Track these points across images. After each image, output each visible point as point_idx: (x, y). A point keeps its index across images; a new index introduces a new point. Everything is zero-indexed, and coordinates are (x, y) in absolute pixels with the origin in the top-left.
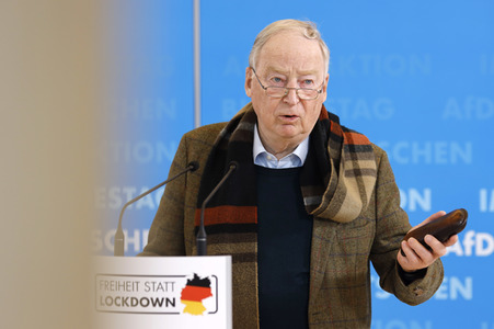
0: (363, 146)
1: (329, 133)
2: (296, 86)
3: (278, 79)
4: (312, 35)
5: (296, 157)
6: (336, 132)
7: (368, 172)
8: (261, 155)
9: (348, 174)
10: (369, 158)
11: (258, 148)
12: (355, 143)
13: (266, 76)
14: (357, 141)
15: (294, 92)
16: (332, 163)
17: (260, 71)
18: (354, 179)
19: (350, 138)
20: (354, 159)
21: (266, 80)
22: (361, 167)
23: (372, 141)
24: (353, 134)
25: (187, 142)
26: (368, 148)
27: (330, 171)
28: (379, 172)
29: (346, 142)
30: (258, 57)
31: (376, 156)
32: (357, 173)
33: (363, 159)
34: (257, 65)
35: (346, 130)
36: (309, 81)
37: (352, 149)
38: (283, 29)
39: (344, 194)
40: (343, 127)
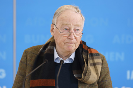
0: (96, 54)
1: (83, 49)
2: (73, 32)
3: (66, 29)
4: (78, 11)
5: (71, 59)
6: (85, 49)
7: (98, 64)
8: (57, 58)
9: (91, 65)
10: (99, 58)
11: (56, 56)
12: (93, 53)
13: (61, 28)
14: (93, 52)
15: (73, 34)
16: (85, 61)
17: (58, 26)
18: (93, 67)
19: (91, 51)
20: (93, 59)
21: (61, 30)
22: (96, 62)
23: (99, 52)
24: (92, 49)
25: (26, 53)
26: (98, 55)
27: (85, 64)
28: (102, 64)
29: (89, 52)
30: (57, 20)
31: (101, 58)
32: (94, 64)
33: (96, 59)
34: (57, 23)
35: (89, 48)
36: (78, 30)
37: (92, 55)
38: (67, 10)
39: (90, 73)
40: (88, 47)
